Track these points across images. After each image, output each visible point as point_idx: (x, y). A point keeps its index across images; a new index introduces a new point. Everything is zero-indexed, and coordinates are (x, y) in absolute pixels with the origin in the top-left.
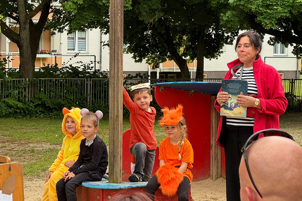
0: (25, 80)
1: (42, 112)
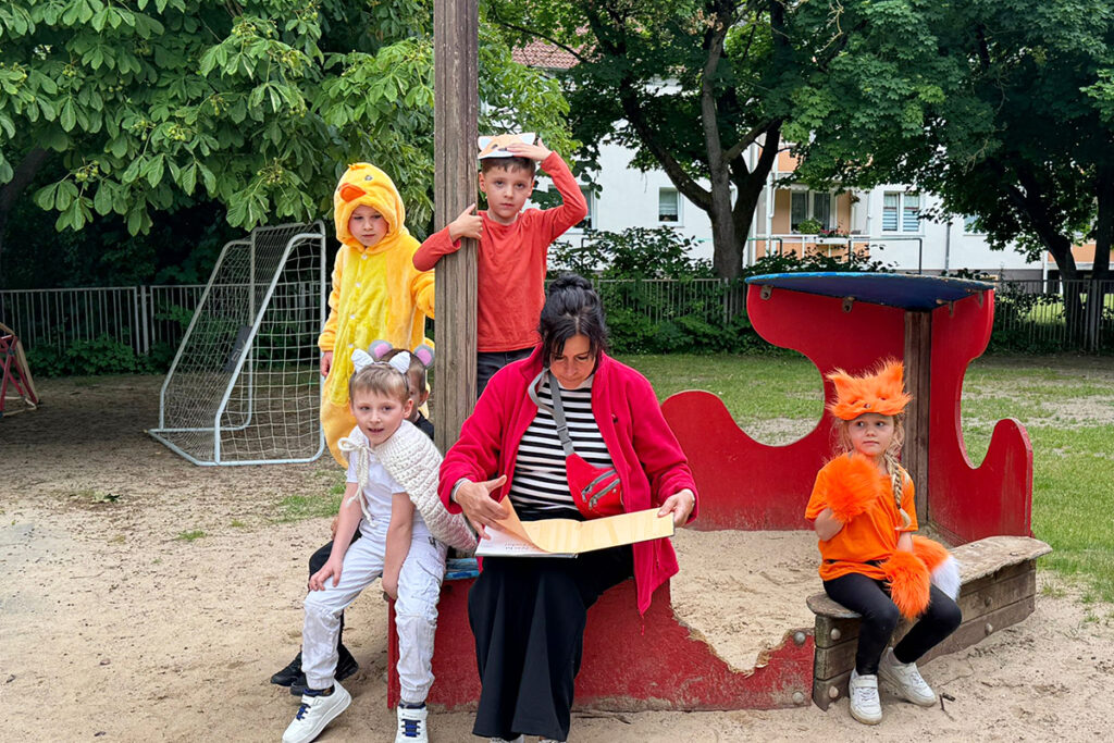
0: (722, 281)
1: (753, 343)
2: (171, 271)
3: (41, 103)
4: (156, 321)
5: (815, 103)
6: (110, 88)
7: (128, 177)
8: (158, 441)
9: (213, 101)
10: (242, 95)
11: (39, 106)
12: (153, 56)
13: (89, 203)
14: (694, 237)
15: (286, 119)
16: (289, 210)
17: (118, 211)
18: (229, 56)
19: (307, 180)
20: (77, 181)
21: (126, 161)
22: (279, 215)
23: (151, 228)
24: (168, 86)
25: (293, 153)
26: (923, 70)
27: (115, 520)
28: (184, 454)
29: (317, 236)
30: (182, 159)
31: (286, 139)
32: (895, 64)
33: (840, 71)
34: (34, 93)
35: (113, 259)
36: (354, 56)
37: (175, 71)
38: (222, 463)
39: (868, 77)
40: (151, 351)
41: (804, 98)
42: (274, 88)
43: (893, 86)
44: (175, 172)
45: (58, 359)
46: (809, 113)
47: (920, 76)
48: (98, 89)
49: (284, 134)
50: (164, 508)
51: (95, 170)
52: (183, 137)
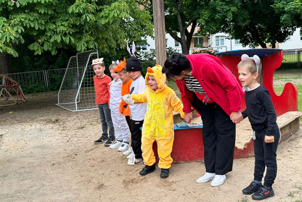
2: (52, 66)
3: (30, 23)
4: (49, 78)
5: (206, 14)
6: (46, 18)
7: (52, 40)
8: (59, 107)
9: (71, 20)
10: (78, 18)
11: (29, 24)
12: (55, 9)
13: (42, 48)
14: (177, 49)
15: (89, 23)
16: (92, 46)
17: (49, 49)
18: (76, 8)
19: (95, 38)
20: (39, 42)
21: (51, 37)
22: (89, 48)
23: (57, 54)
24: (60, 17)
25: (92, 32)
26: (231, 4)
27: (60, 125)
28: (67, 109)
29: (96, 53)
30: (65, 35)
31: (90, 28)
32: (225, 2)
33: (212, 5)
34: (28, 20)
35: (37, 64)
36: (105, 6)
37: (61, 13)
38: (78, 111)
39: (218, 6)
40: (49, 86)
41: (203, 12)
42: (87, 15)
43: (225, 8)
44: (64, 38)
45: (26, 90)
46: (205, 16)
47: (231, 5)
48: (43, 19)
49: (89, 27)
50: (71, 122)
51: (43, 39)
52: (65, 29)
